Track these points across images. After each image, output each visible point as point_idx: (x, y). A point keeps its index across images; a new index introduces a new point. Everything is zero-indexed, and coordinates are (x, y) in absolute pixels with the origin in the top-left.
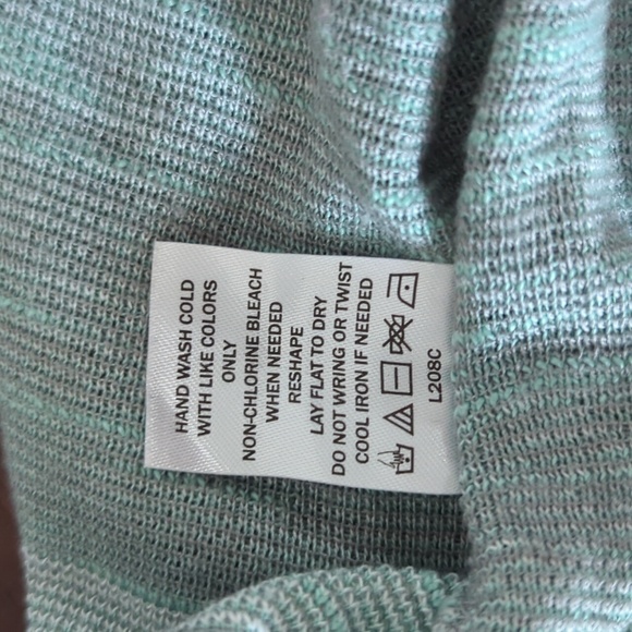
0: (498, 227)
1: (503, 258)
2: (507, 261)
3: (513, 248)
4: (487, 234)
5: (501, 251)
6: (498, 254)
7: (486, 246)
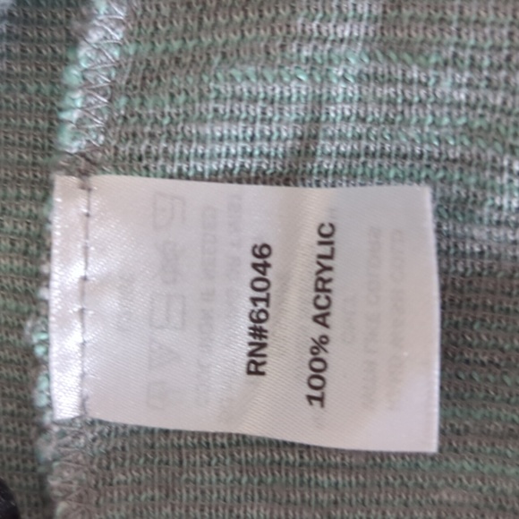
0: (190, 132)
1: (192, 163)
2: (195, 167)
3: (203, 156)
4: (180, 137)
5: (192, 156)
6: (188, 159)
7: (177, 150)
